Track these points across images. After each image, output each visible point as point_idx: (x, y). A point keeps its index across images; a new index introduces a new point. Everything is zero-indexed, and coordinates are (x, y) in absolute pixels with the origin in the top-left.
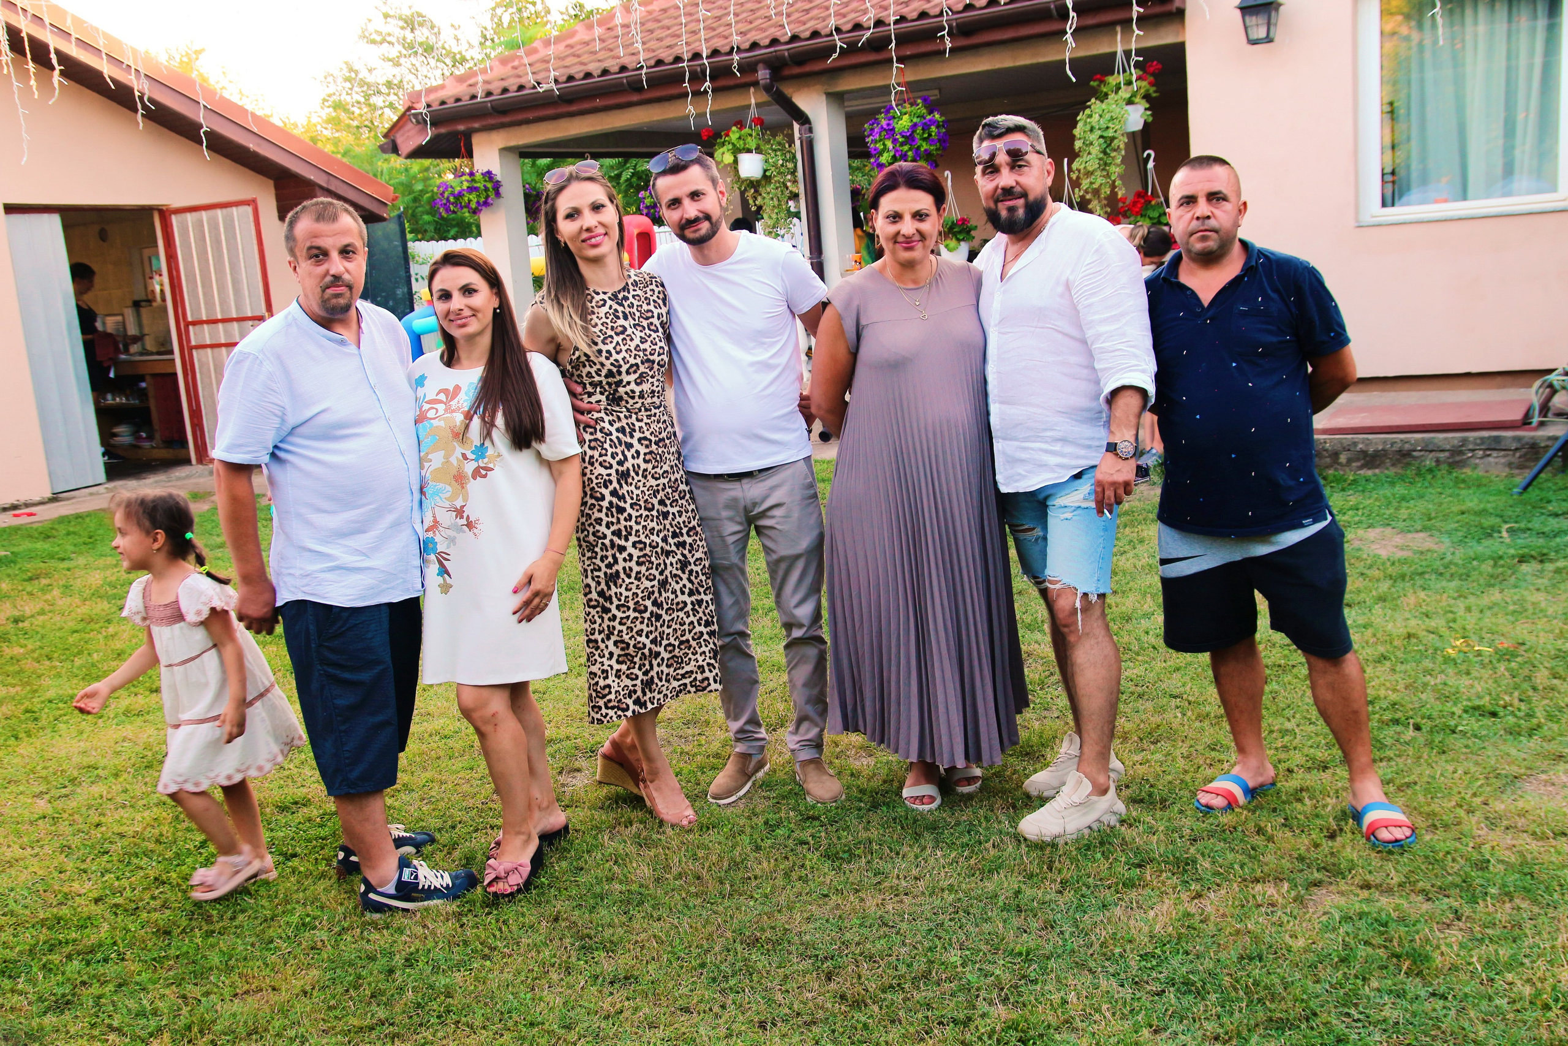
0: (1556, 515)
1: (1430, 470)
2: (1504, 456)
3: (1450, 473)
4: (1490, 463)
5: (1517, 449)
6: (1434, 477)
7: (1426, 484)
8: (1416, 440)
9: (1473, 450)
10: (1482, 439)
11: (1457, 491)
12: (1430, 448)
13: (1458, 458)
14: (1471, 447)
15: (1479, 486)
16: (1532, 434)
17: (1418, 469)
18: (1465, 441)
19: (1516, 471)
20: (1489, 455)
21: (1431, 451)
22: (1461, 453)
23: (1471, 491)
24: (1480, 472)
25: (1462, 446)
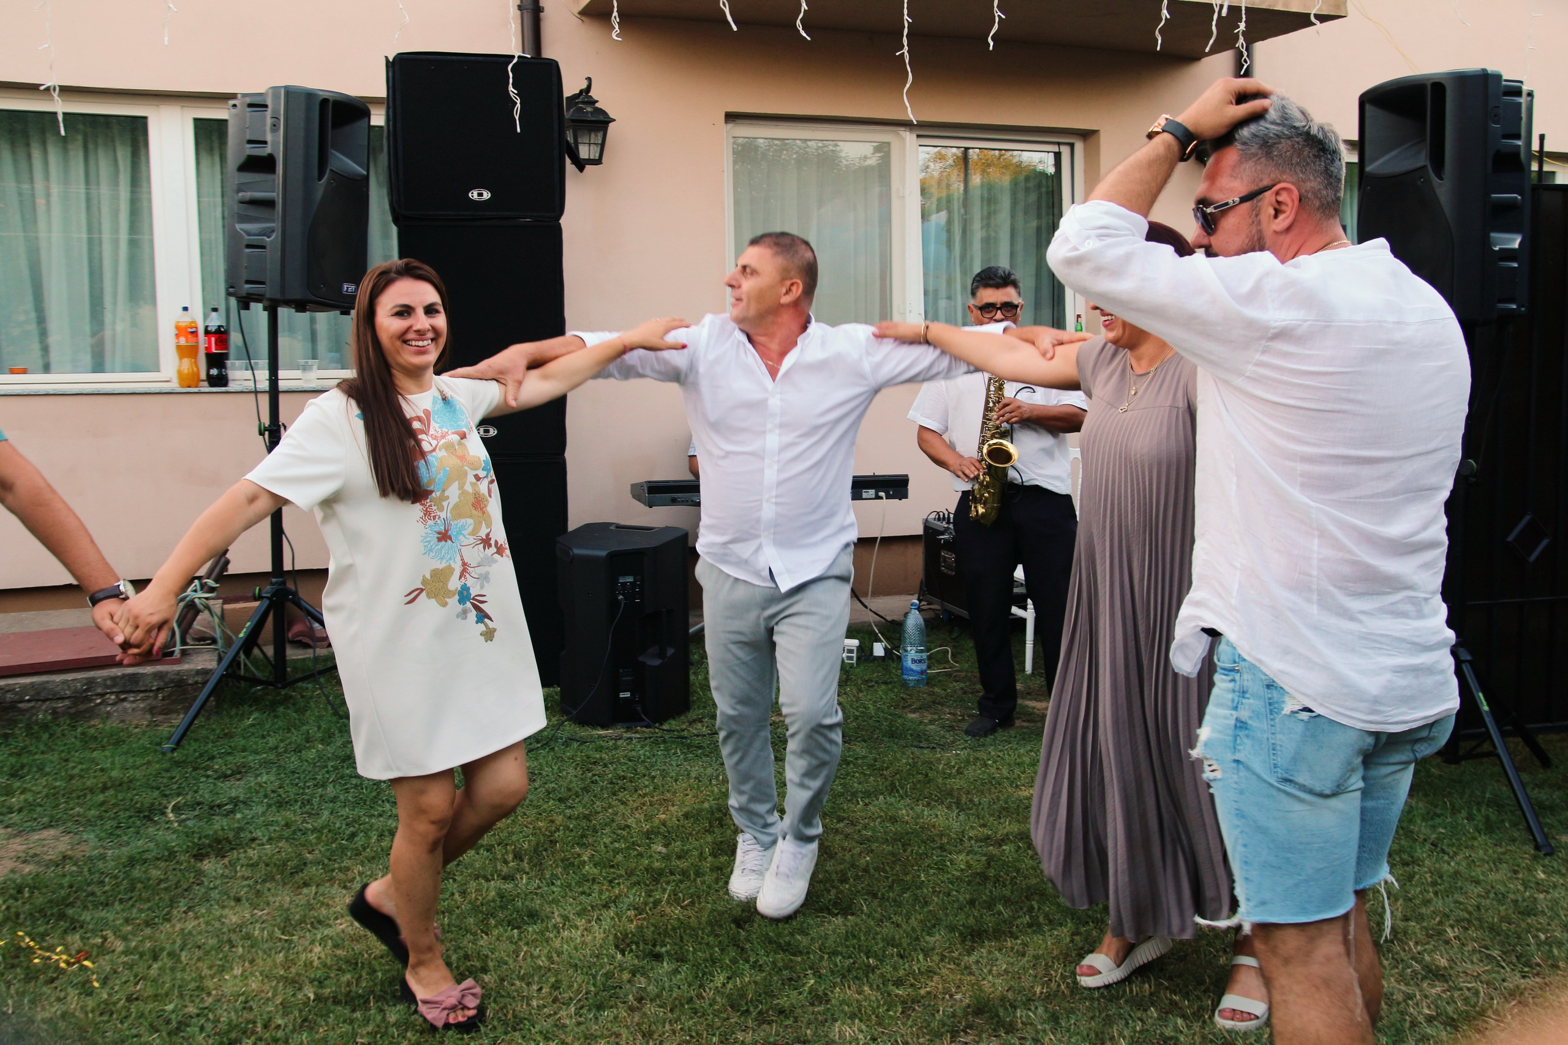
0: (225, 777)
1: (45, 727)
2: (143, 700)
3: (74, 728)
4: (125, 710)
5: (158, 689)
6: (51, 735)
7: (42, 747)
8: (24, 687)
9: (102, 695)
10: (114, 679)
11: (87, 754)
12: (43, 695)
13: (82, 707)
14: (99, 690)
15: (118, 743)
16: (177, 668)
17: (29, 727)
18: (91, 682)
19: (160, 718)
20: (124, 700)
21: (45, 701)
22: (88, 699)
23: (107, 753)
24: (113, 724)
25: (86, 691)
